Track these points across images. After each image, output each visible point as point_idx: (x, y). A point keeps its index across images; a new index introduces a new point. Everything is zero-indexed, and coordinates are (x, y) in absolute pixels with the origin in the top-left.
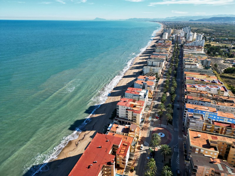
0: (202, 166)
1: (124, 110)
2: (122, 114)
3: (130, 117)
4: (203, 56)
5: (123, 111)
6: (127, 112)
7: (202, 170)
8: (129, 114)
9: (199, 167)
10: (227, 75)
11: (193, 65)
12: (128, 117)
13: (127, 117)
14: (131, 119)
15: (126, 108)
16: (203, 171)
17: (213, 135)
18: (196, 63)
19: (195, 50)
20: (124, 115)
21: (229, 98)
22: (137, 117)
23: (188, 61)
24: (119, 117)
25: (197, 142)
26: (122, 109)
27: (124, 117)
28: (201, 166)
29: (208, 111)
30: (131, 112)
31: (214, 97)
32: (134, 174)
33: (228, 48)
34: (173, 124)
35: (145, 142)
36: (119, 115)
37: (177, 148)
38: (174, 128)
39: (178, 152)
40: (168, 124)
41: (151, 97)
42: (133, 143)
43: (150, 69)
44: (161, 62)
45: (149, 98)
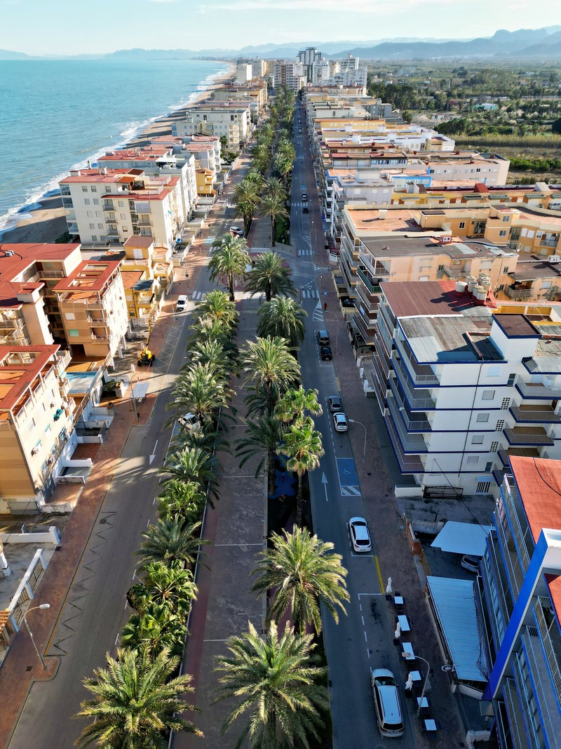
0: (404, 256)
1: (96, 201)
2: (91, 226)
3: (125, 228)
4: (365, 100)
5: (93, 208)
6: (109, 208)
7: (405, 275)
8: (117, 216)
11: (339, 109)
12: (120, 229)
13: (113, 231)
15: (101, 189)
16: (408, 280)
18: (347, 107)
19: (342, 93)
20: (100, 226)
21: (457, 153)
22: (152, 218)
23: (323, 105)
25: (378, 227)
26: (87, 201)
27: (102, 238)
28: (399, 256)
29: (402, 175)
30: (126, 201)
31: (417, 156)
32: (154, 372)
33: (432, 94)
34: (292, 241)
35: (195, 292)
36: (77, 230)
37: (314, 289)
38: (297, 250)
39: (318, 296)
40: (274, 245)
41: (211, 189)
42: (139, 283)
43: (196, 127)
44: (234, 114)
45: (202, 195)
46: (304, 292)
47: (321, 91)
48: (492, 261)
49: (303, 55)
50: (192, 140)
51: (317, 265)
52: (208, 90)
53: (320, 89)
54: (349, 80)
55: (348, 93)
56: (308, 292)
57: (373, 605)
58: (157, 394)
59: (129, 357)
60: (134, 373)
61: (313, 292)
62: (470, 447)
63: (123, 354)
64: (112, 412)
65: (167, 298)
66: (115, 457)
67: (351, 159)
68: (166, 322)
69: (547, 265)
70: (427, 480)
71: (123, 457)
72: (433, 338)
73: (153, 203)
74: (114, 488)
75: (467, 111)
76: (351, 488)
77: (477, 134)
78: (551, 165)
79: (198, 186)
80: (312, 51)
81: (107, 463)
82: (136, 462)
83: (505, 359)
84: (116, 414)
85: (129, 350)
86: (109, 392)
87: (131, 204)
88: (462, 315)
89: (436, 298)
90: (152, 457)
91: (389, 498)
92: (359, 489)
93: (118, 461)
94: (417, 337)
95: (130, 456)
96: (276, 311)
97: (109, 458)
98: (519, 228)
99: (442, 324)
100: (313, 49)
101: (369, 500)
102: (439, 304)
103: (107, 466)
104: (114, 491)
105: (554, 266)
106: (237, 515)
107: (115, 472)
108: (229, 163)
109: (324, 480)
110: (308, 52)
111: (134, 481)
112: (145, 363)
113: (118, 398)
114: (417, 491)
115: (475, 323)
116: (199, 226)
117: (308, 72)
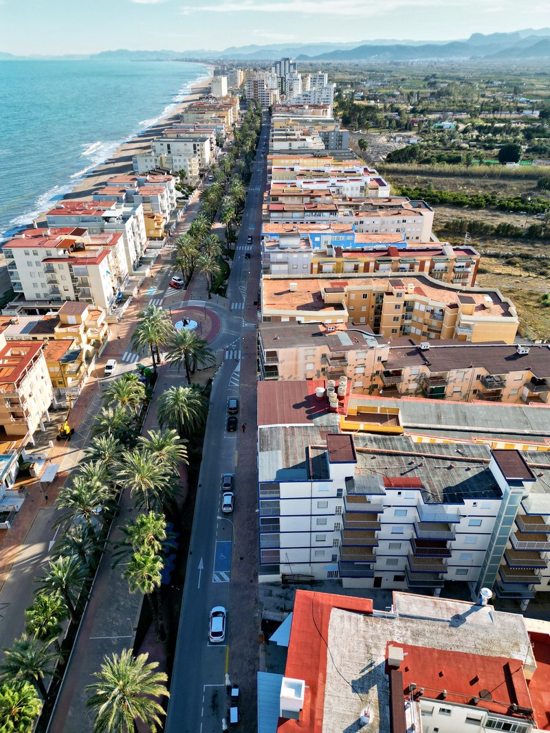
0: (290, 347)
1: (37, 264)
2: (35, 285)
3: (66, 288)
4: (327, 124)
5: (34, 269)
6: (50, 270)
7: (293, 362)
8: (58, 277)
9: (281, 353)
10: (395, 166)
11: (295, 140)
12: (61, 288)
13: (55, 291)
14: (73, 297)
15: (42, 253)
16: (296, 366)
17: (334, 281)
18: (304, 137)
19: (307, 114)
20: (43, 285)
21: (390, 200)
22: (90, 280)
23: (282, 135)
24: (27, 297)
25: (286, 302)
26: (29, 264)
27: (46, 295)
28: (286, 347)
29: (330, 231)
30: (65, 264)
31: (352, 203)
32: (72, 447)
33: (397, 110)
34: (228, 294)
35: (126, 353)
36: (22, 289)
37: (237, 349)
38: (231, 302)
39: (239, 358)
40: (210, 297)
41: (161, 233)
42: (67, 354)
43: (156, 160)
44: (196, 143)
45: (151, 238)
46: (227, 352)
47: (288, 111)
48: (366, 352)
49: (278, 65)
50: (147, 181)
51: (246, 321)
52: (184, 102)
53: (287, 108)
54: (317, 97)
55: (313, 113)
56: (231, 352)
57: (215, 696)
58: (69, 472)
59: (51, 430)
60: (52, 449)
61: (236, 352)
62: (315, 544)
63: (46, 427)
64: (23, 495)
65: (98, 362)
66: (19, 544)
67: (286, 211)
68: (92, 388)
69: (419, 351)
70: (284, 569)
71: (26, 544)
72: (280, 452)
73: (90, 267)
74: (12, 577)
75: (426, 131)
76: (222, 573)
77: (428, 161)
78: (487, 200)
79: (148, 231)
80: (287, 62)
81: (10, 551)
82: (37, 548)
83: (331, 478)
84: (27, 496)
85: (53, 422)
86: (24, 472)
87: (70, 266)
88: (313, 425)
89: (299, 401)
90: (52, 543)
91: (253, 584)
92: (229, 575)
93: (21, 547)
94: (267, 450)
95: (32, 543)
96: (171, 402)
97: (13, 544)
98: (413, 302)
99: (293, 434)
100: (288, 59)
101: (235, 585)
102: (298, 410)
103: (10, 554)
104: (11, 580)
105: (424, 353)
106: (116, 606)
107: (15, 560)
108: (186, 197)
109: (201, 567)
110: (283, 62)
111: (32, 569)
112: (63, 438)
113: (32, 477)
114: (276, 578)
115: (322, 433)
116: (144, 274)
117: (282, 83)
